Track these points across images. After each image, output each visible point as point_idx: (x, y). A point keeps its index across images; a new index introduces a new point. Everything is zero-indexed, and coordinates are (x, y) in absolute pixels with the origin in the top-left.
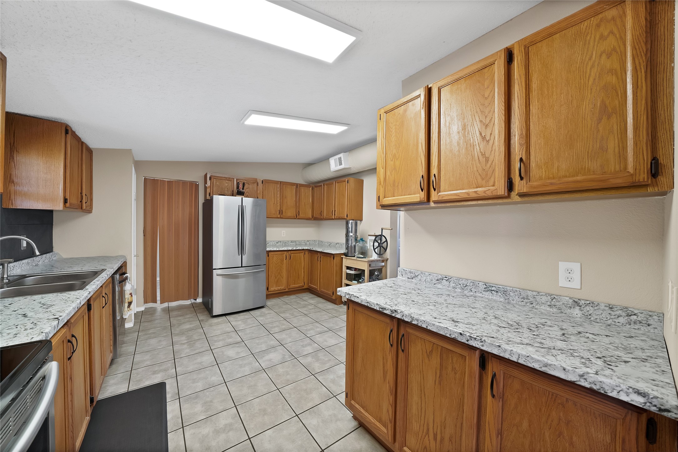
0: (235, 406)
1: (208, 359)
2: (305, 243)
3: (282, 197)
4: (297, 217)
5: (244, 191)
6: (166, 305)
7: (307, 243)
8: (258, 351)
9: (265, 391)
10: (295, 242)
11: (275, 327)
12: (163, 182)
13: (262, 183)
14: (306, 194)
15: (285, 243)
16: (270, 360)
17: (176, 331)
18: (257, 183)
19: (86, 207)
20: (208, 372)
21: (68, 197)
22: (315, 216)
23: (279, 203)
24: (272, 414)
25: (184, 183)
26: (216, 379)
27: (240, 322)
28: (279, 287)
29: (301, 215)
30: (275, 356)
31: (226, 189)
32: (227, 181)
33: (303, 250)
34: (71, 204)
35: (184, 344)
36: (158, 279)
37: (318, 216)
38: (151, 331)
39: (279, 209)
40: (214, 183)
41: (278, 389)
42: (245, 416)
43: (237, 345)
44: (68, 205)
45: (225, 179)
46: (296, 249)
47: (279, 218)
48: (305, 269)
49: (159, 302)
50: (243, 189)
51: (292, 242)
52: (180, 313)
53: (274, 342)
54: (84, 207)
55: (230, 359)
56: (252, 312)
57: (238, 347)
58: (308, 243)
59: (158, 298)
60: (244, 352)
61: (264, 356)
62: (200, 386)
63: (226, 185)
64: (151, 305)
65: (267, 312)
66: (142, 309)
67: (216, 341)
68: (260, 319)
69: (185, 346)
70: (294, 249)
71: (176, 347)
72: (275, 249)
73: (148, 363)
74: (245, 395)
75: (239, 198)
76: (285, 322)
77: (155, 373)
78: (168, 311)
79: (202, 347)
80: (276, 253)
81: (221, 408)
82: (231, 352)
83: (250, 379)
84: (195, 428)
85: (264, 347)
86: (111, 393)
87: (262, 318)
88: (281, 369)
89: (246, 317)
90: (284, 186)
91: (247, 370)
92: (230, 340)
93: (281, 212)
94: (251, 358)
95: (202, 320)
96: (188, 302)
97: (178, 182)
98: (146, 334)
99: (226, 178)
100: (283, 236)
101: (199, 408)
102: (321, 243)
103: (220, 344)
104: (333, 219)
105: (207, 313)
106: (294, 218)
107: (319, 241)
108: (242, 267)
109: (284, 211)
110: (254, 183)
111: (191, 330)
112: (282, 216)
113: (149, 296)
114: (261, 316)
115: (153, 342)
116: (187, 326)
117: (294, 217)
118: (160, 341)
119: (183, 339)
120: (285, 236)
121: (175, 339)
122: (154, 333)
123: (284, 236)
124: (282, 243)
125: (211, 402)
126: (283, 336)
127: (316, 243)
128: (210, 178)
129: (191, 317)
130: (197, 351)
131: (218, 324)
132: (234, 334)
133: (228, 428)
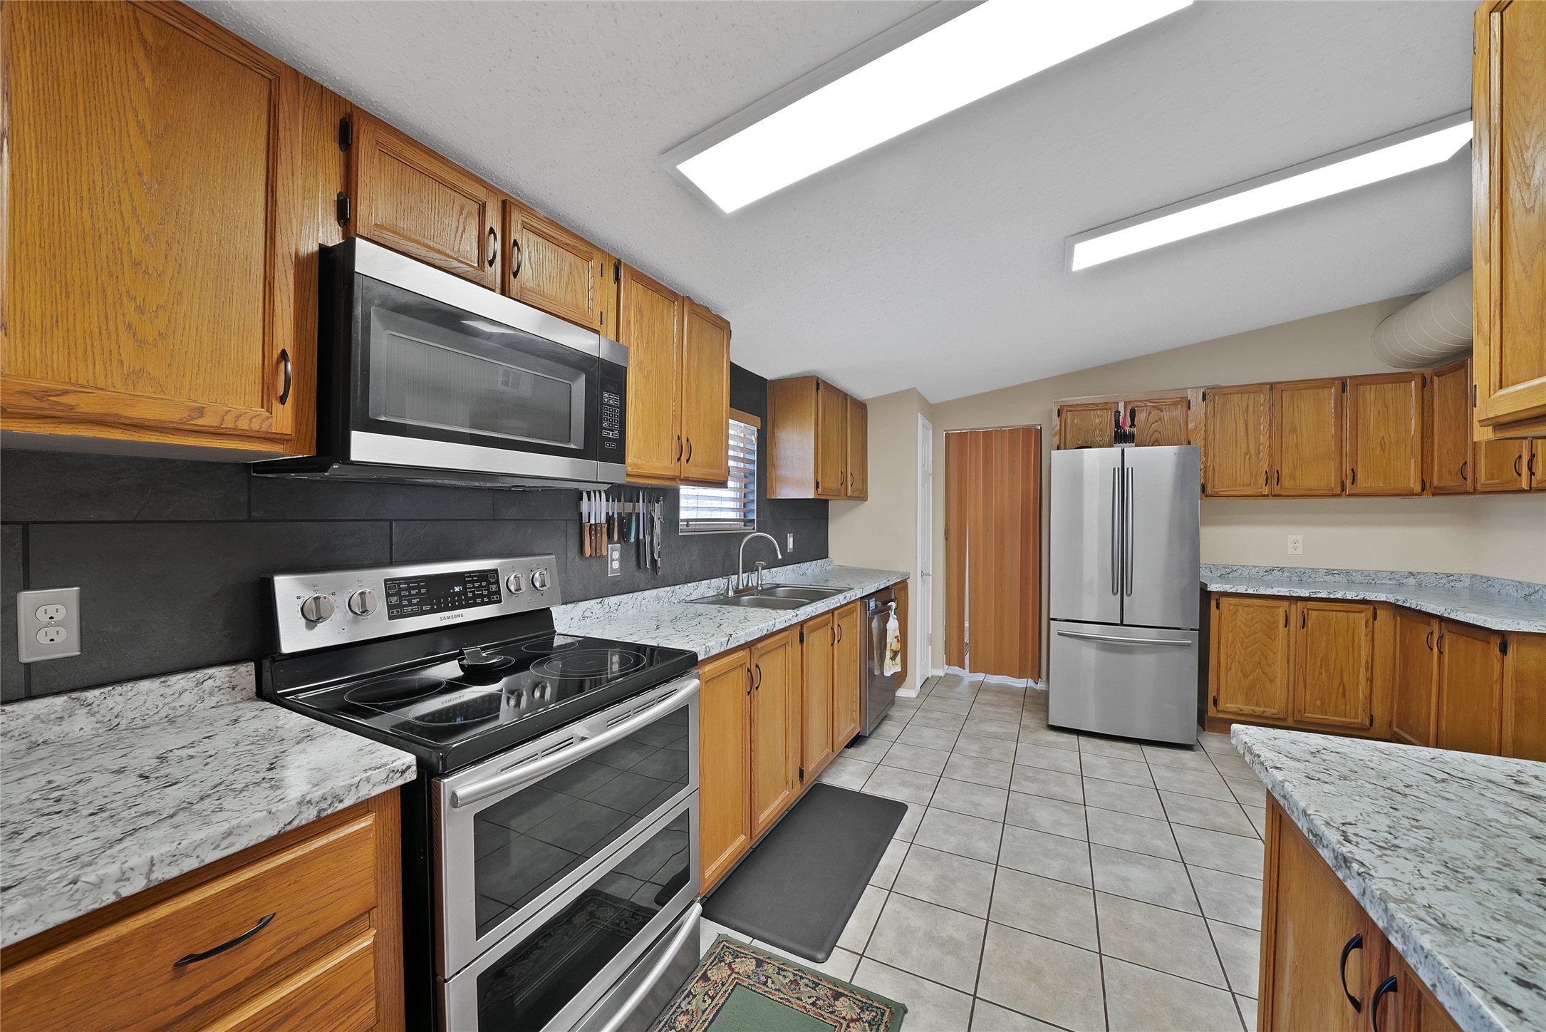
0: (988, 920)
1: (992, 803)
2: (1394, 582)
3: (1277, 430)
4: (1343, 489)
5: (1135, 429)
6: (979, 677)
7: (1404, 581)
8: (1106, 842)
9: (1067, 936)
10: (1347, 573)
11: (1191, 810)
12: (974, 434)
13: (1204, 399)
14: (1386, 407)
15: (1301, 576)
16: (1125, 880)
17: (970, 729)
18: (1185, 404)
19: (852, 491)
20: (978, 828)
21: (820, 480)
22: (1436, 483)
23: (1267, 451)
24: (1050, 991)
25: (1013, 432)
26: (985, 848)
27: (1103, 762)
28: (1257, 705)
29: (1363, 482)
30: (1140, 878)
31: (1097, 432)
32: (1099, 412)
33: (1364, 602)
34: (824, 489)
35: (970, 757)
36: (967, 625)
37: (1449, 482)
38: (934, 715)
39: (1266, 468)
40: (1069, 422)
41: (1101, 955)
42: (994, 951)
43: (1067, 807)
44: (820, 490)
45: (1095, 407)
46: (1332, 596)
47: (1267, 496)
48: (1377, 670)
49: (967, 670)
50: (1133, 425)
51: (1329, 572)
52: (995, 698)
53: (1163, 845)
54: (849, 494)
55: (1033, 826)
56: (1148, 750)
57: (1065, 811)
58: (1412, 580)
59: (967, 662)
60: (1071, 828)
61: (1113, 863)
62: (951, 843)
63: (1098, 421)
64: (956, 670)
65: (1192, 764)
66: (941, 673)
67: (1027, 779)
68: (1160, 774)
69: (969, 763)
70: (1319, 595)
71: (955, 758)
72: (1241, 589)
73: (904, 764)
74: (1018, 914)
75: (1117, 450)
76: (1234, 811)
77: (904, 784)
78: (979, 688)
79: (995, 777)
80: (1247, 601)
81: (961, 904)
82: (1044, 815)
83: (1050, 889)
84: (905, 905)
85: (1127, 842)
86: (842, 783)
87: (1167, 774)
88: (1137, 916)
89: (1128, 755)
90: (1286, 396)
91: (1055, 868)
92: (1056, 790)
93: (1273, 477)
94: (1080, 851)
95: (1026, 727)
96: (1020, 683)
97: (1000, 432)
98: (925, 717)
99: (1097, 405)
100: (1291, 551)
101: (928, 878)
102: (1484, 589)
103: (1033, 787)
104: (1522, 491)
105: (1042, 715)
106: (1330, 493)
107: (1474, 576)
108: (1122, 624)
109: (1285, 473)
110: (1175, 404)
111: (995, 736)
112: (1277, 490)
113: (954, 654)
114: (1168, 767)
115: (928, 733)
116: (993, 728)
117: (1332, 490)
118: (938, 737)
119: (973, 748)
120: (1300, 551)
121: (962, 743)
122: (937, 720)
123: (1295, 552)
124: (1286, 574)
125: (953, 882)
126: (1205, 843)
127: (1458, 585)
128: (1059, 410)
129: (1010, 714)
130: (983, 781)
131: (1050, 745)
132: (1073, 782)
133: (950, 946)
